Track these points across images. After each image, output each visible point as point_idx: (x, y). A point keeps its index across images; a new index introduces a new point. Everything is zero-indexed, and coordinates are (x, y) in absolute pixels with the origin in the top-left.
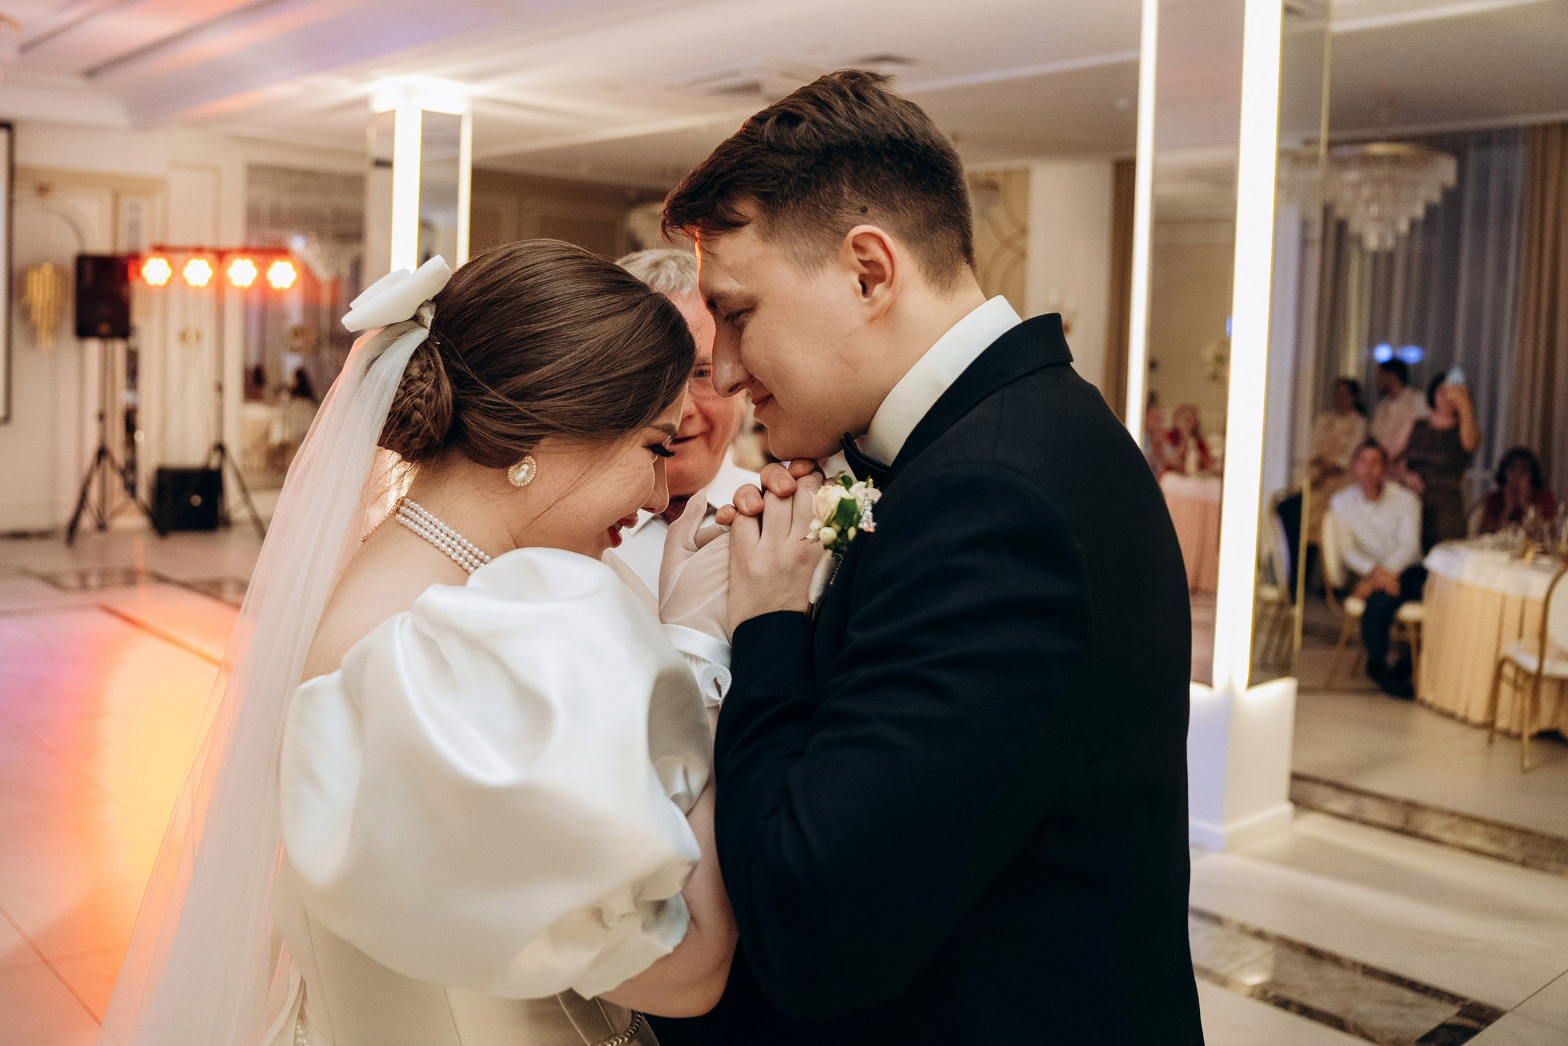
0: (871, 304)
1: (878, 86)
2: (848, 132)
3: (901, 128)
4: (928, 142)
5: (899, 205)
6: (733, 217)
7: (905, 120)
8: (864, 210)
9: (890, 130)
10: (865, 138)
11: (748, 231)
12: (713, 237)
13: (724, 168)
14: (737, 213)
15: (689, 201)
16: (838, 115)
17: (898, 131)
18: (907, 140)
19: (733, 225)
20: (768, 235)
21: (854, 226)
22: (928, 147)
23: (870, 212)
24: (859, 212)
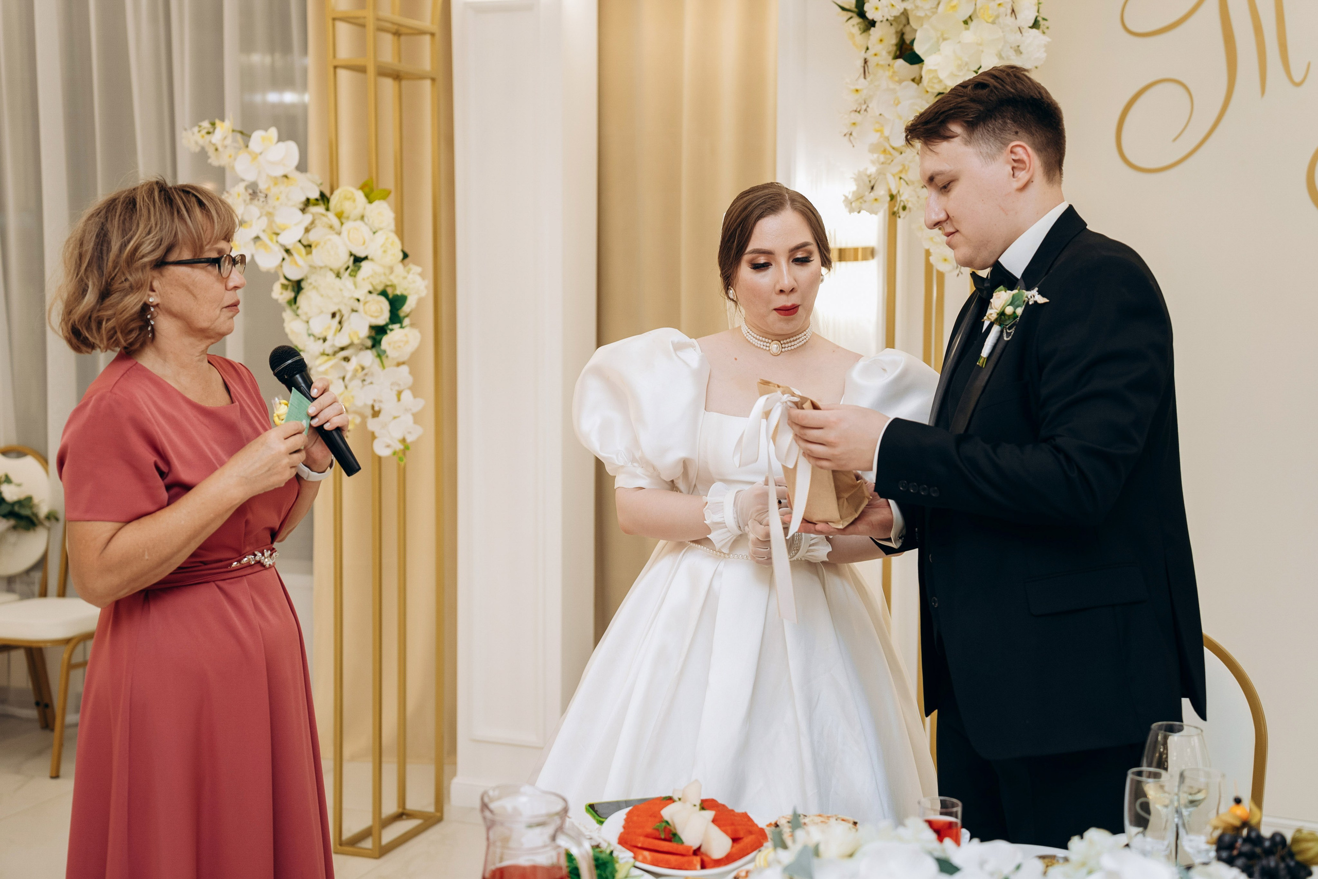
0: (1017, 181)
1: (1026, 73)
2: (1011, 93)
3: (1037, 93)
4: (1049, 101)
5: (1034, 132)
6: (948, 134)
7: (1039, 90)
8: (1017, 133)
9: (1032, 94)
10: (1020, 97)
11: (956, 140)
12: (937, 144)
13: (946, 109)
14: (952, 131)
15: (923, 126)
16: (1006, 84)
17: (1035, 94)
18: (1040, 99)
19: (947, 138)
20: (967, 142)
21: (1012, 141)
22: (1049, 104)
23: (1019, 134)
24: (1014, 133)
